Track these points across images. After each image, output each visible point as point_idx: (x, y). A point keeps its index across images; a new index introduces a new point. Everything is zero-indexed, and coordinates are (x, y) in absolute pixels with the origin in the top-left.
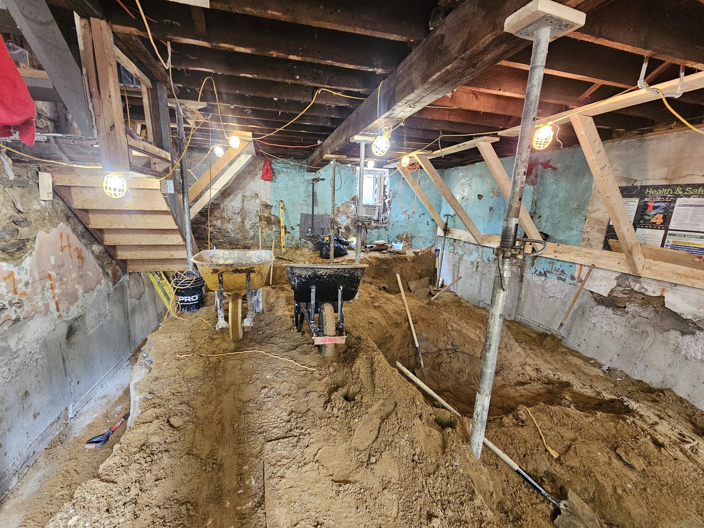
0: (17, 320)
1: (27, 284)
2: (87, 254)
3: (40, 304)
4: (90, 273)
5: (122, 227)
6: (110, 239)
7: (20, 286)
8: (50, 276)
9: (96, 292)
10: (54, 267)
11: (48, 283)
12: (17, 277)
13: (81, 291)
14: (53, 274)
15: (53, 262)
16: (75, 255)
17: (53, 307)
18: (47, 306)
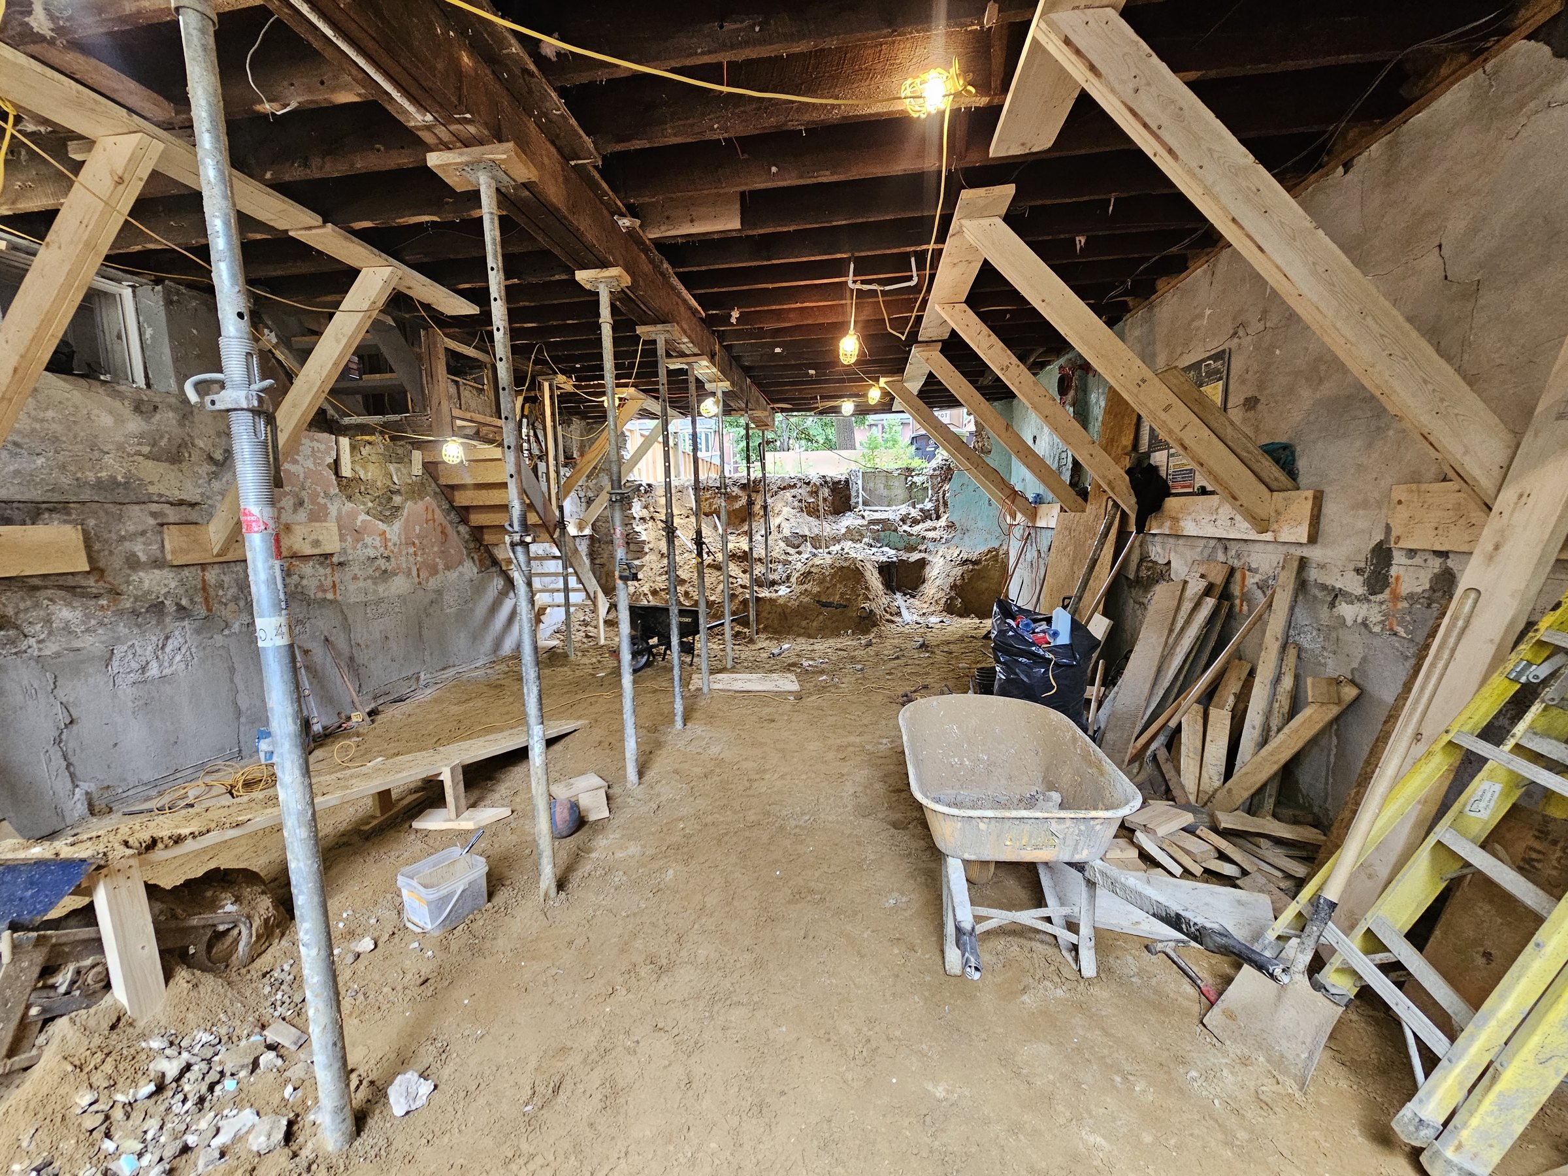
0: (385, 571)
1: (395, 545)
2: (450, 530)
3: (404, 566)
4: (452, 552)
5: (481, 503)
6: (477, 519)
7: (389, 544)
8: (414, 544)
9: (457, 573)
10: (418, 536)
11: (411, 550)
12: (388, 536)
13: (441, 567)
14: (417, 542)
15: (417, 531)
16: (439, 529)
17: (414, 573)
18: (410, 570)
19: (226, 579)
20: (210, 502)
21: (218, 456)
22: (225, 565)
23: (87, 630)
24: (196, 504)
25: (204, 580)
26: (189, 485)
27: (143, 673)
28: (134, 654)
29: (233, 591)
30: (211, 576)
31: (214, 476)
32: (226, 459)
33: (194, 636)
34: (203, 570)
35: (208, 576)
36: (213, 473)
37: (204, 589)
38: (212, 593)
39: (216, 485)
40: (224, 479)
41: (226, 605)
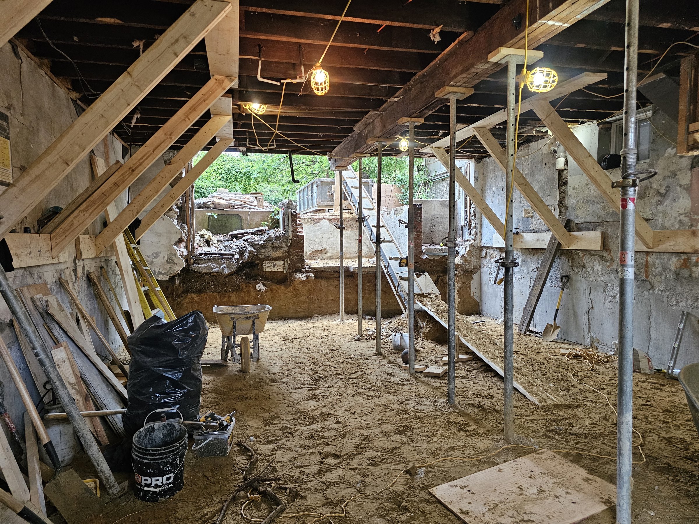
19: (657, 261)
20: (656, 218)
21: (663, 191)
22: (658, 254)
23: (602, 274)
24: (650, 219)
25: (647, 261)
26: (647, 210)
27: (614, 298)
28: (613, 289)
29: (659, 269)
30: (651, 259)
31: (660, 203)
32: (667, 192)
33: (636, 289)
34: (647, 255)
35: (649, 259)
36: (659, 201)
37: (647, 266)
38: (649, 267)
39: (660, 208)
40: (665, 204)
41: (655, 276)
